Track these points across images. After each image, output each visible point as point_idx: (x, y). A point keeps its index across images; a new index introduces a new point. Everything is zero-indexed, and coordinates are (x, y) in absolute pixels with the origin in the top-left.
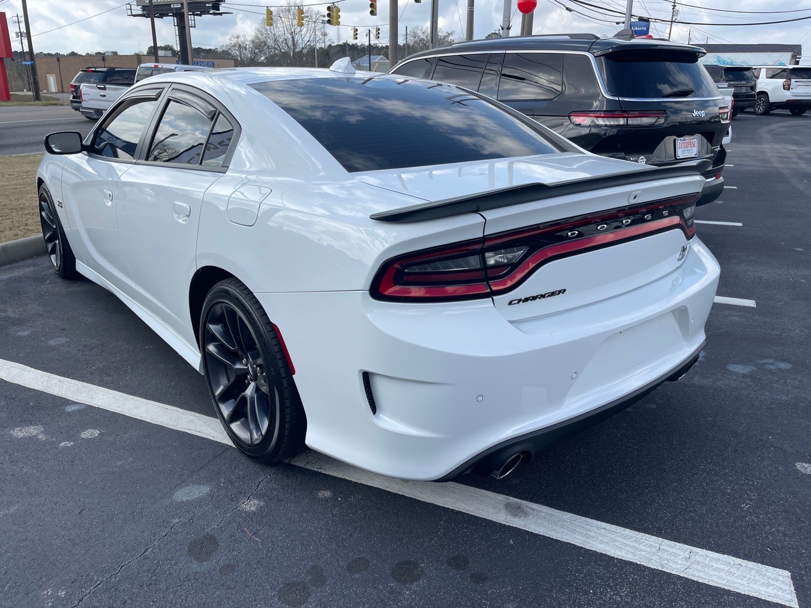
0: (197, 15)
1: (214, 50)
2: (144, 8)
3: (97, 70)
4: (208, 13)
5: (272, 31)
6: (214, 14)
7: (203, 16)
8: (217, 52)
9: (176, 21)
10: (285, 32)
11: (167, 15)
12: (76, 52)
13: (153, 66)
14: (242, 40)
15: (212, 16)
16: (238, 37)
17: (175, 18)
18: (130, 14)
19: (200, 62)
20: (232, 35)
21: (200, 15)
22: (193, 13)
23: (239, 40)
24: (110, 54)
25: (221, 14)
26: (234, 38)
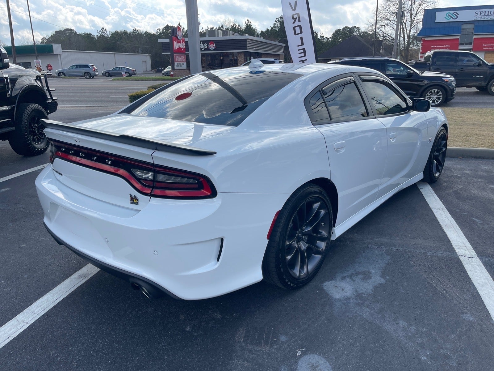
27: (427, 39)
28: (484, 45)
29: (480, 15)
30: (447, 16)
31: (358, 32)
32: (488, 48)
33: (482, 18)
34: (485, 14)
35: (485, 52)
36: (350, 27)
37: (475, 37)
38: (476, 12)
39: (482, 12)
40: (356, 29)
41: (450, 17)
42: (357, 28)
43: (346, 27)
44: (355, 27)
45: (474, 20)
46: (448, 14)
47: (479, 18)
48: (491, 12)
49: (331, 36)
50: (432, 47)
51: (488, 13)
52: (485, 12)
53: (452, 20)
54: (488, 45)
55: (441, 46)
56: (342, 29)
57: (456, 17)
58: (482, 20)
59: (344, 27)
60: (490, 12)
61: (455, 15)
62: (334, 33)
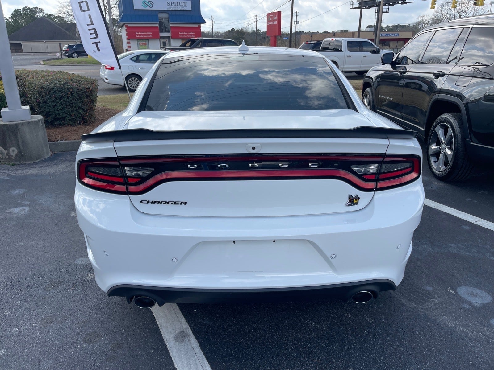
0: (391, 5)
1: (408, 25)
2: (360, 3)
3: (311, 42)
4: (398, 3)
5: (446, 11)
6: (402, 3)
7: (394, 5)
8: (410, 27)
9: (377, 10)
10: (455, 12)
11: (373, 7)
12: (327, 31)
13: (331, 39)
14: (426, 18)
15: (401, 5)
16: (423, 17)
17: (377, 8)
18: (352, 8)
19: (390, 34)
20: (420, 16)
21: (393, 5)
22: (389, 4)
23: (424, 18)
24: (339, 32)
25: (406, 3)
26: (420, 17)
27: (129, 25)
28: (180, 33)
29: (171, 5)
30: (143, 4)
31: (41, 13)
32: (183, 36)
33: (174, 8)
34: (175, 5)
35: (182, 40)
36: (31, 7)
37: (171, 25)
38: (168, 3)
39: (172, 3)
40: (38, 10)
41: (146, 5)
42: (40, 9)
43: (26, 7)
44: (37, 8)
45: (167, 9)
46: (144, 2)
47: (172, 8)
48: (180, 3)
49: (10, 17)
50: (136, 33)
51: (178, 4)
52: (175, 3)
53: (148, 8)
54: (183, 33)
55: (144, 33)
56: (22, 9)
57: (152, 6)
58: (174, 10)
59: (24, 7)
60: (178, 3)
61: (150, 3)
62: (12, 13)
